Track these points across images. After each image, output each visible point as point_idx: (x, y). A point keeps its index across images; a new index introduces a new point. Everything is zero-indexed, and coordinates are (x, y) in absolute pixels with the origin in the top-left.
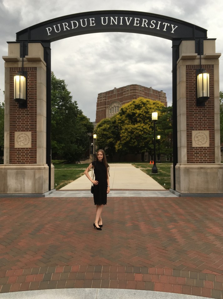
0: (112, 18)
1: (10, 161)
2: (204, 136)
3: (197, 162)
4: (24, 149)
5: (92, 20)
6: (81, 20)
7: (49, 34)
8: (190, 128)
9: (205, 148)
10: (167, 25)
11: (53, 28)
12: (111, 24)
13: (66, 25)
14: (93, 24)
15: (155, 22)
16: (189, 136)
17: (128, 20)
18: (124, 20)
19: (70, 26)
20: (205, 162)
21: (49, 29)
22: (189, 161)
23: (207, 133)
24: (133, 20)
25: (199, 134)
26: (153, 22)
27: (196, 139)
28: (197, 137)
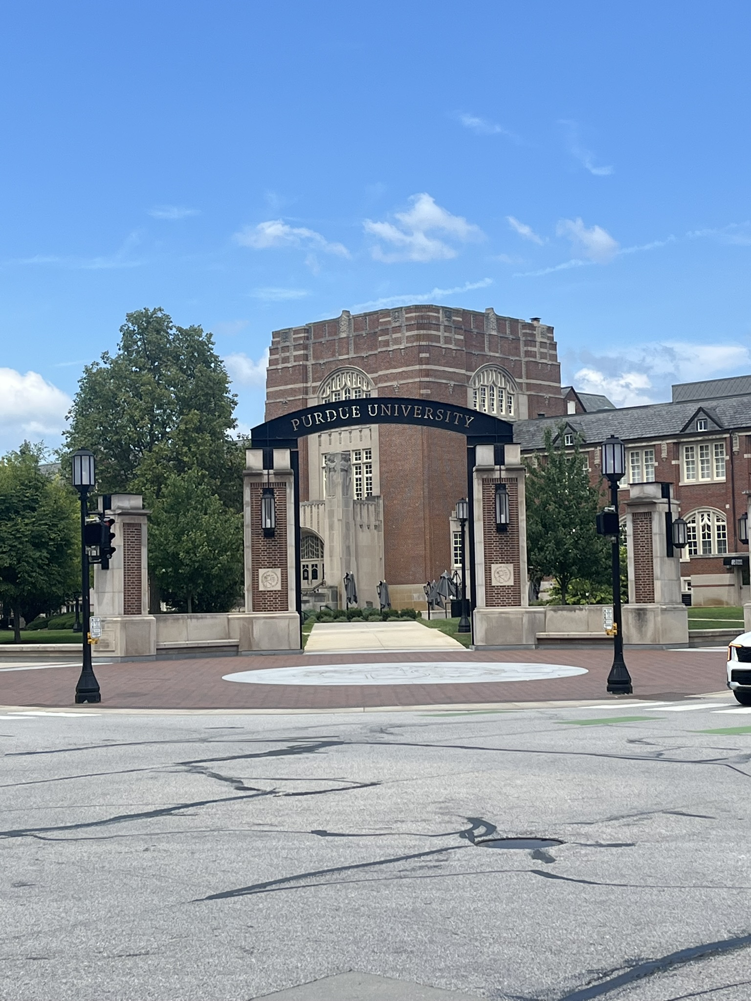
0: (383, 406)
1: (253, 608)
2: (507, 571)
3: (498, 605)
4: (272, 591)
5: (356, 409)
6: (340, 409)
7: (296, 429)
8: (489, 561)
9: (509, 587)
10: (460, 416)
11: (301, 420)
12: (382, 414)
13: (318, 416)
14: (356, 414)
15: (443, 411)
16: (488, 571)
17: (406, 409)
18: (400, 408)
19: (324, 417)
20: (509, 605)
21: (296, 422)
22: (488, 604)
23: (511, 567)
24: (413, 409)
25: (500, 569)
26: (440, 412)
27: (497, 575)
28: (498, 573)
